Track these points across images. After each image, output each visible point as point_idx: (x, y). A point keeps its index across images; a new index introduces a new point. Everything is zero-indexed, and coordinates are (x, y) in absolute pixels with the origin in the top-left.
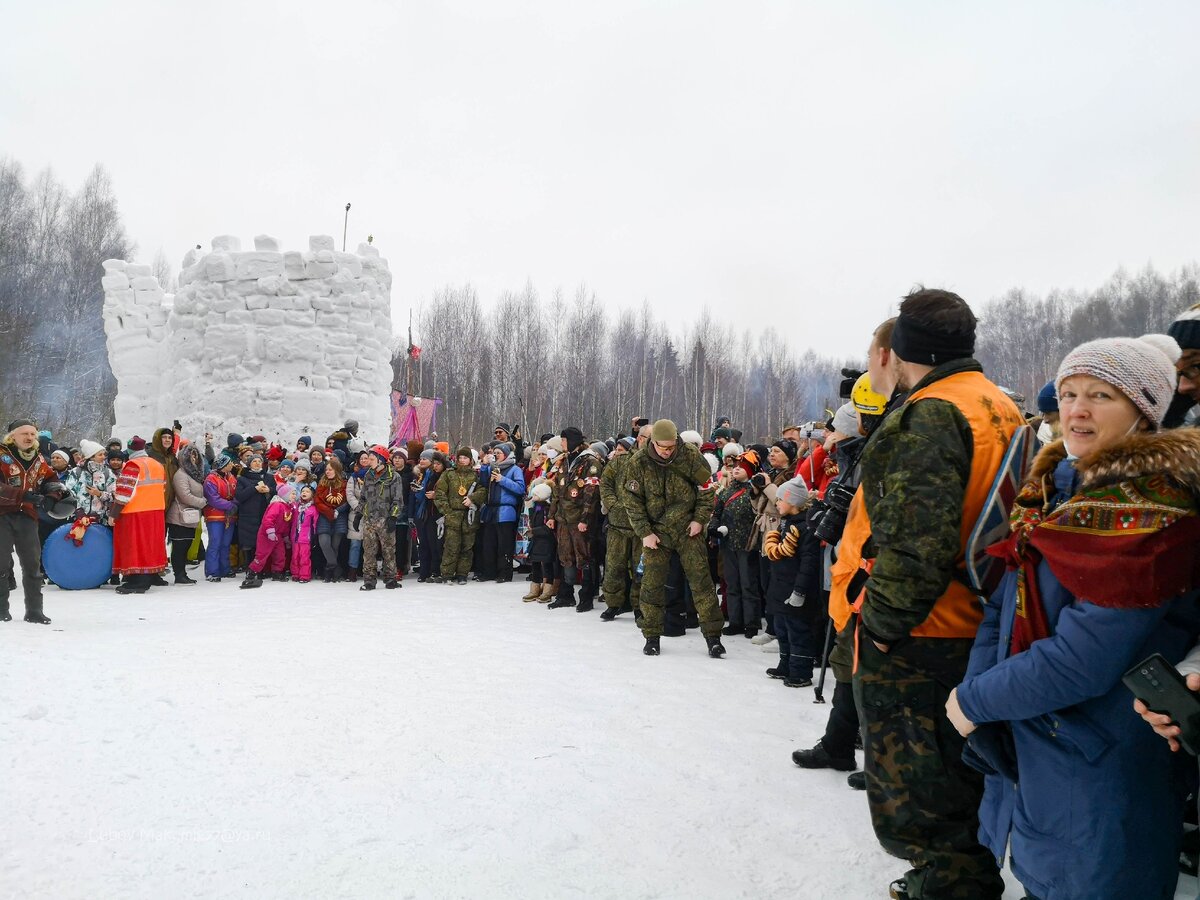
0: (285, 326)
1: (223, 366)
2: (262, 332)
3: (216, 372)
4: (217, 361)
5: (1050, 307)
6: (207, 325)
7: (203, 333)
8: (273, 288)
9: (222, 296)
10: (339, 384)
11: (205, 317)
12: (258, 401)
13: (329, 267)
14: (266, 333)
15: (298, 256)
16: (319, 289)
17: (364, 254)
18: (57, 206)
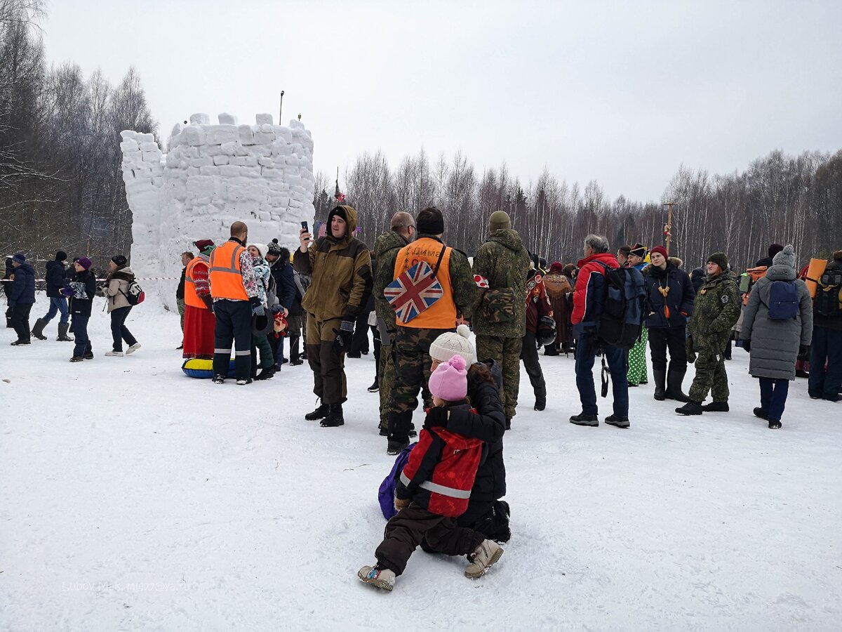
0: (241, 177)
1: (199, 205)
2: (225, 181)
3: (195, 208)
4: (195, 201)
5: (800, 163)
6: (188, 176)
7: (185, 181)
8: (231, 151)
9: (198, 156)
10: (277, 217)
11: (187, 170)
12: (223, 228)
13: (270, 136)
14: (227, 182)
15: (247, 128)
16: (262, 152)
17: (294, 127)
18: (105, 95)
